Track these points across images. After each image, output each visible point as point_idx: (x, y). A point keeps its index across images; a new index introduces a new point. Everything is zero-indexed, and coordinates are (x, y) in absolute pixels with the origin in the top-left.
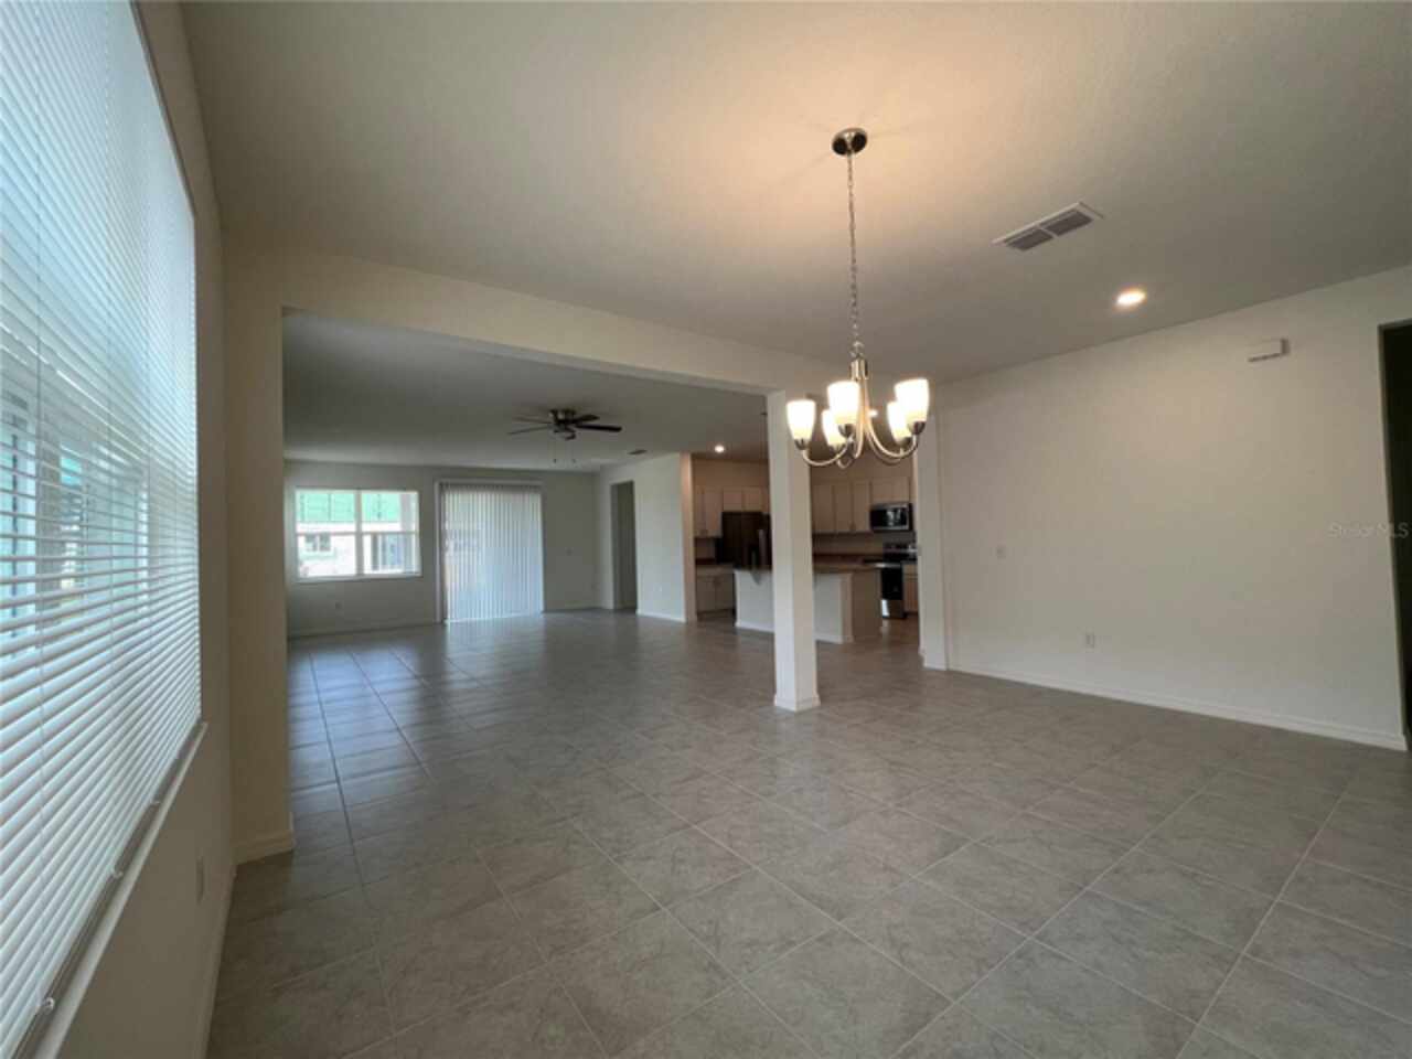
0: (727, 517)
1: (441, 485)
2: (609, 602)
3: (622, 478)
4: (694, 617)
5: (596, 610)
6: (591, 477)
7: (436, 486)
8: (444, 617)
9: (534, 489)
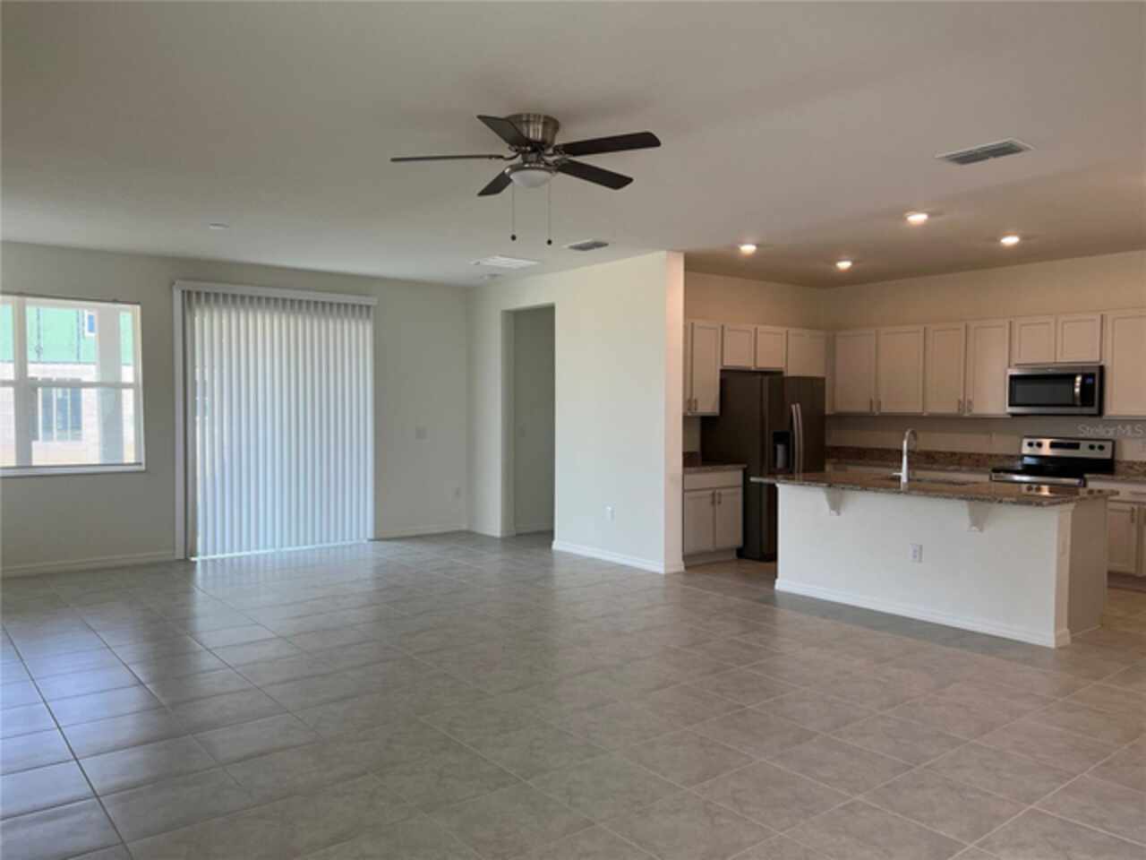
0: (729, 378)
1: (187, 295)
2: (494, 525)
3: (532, 298)
4: (679, 566)
5: (468, 537)
6: (466, 296)
7: (177, 296)
8: (190, 550)
9: (362, 311)
